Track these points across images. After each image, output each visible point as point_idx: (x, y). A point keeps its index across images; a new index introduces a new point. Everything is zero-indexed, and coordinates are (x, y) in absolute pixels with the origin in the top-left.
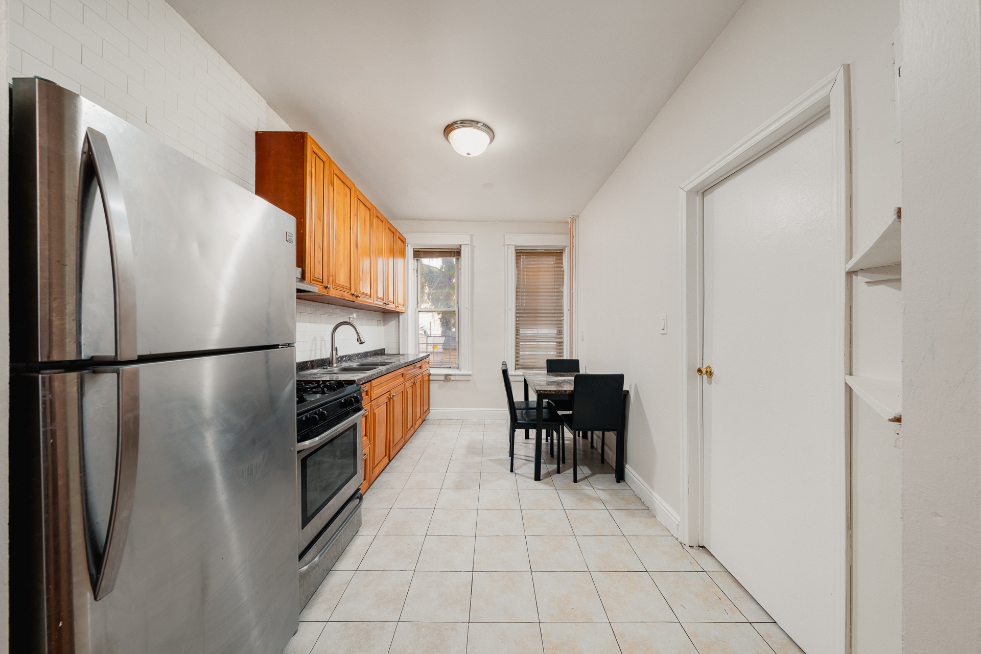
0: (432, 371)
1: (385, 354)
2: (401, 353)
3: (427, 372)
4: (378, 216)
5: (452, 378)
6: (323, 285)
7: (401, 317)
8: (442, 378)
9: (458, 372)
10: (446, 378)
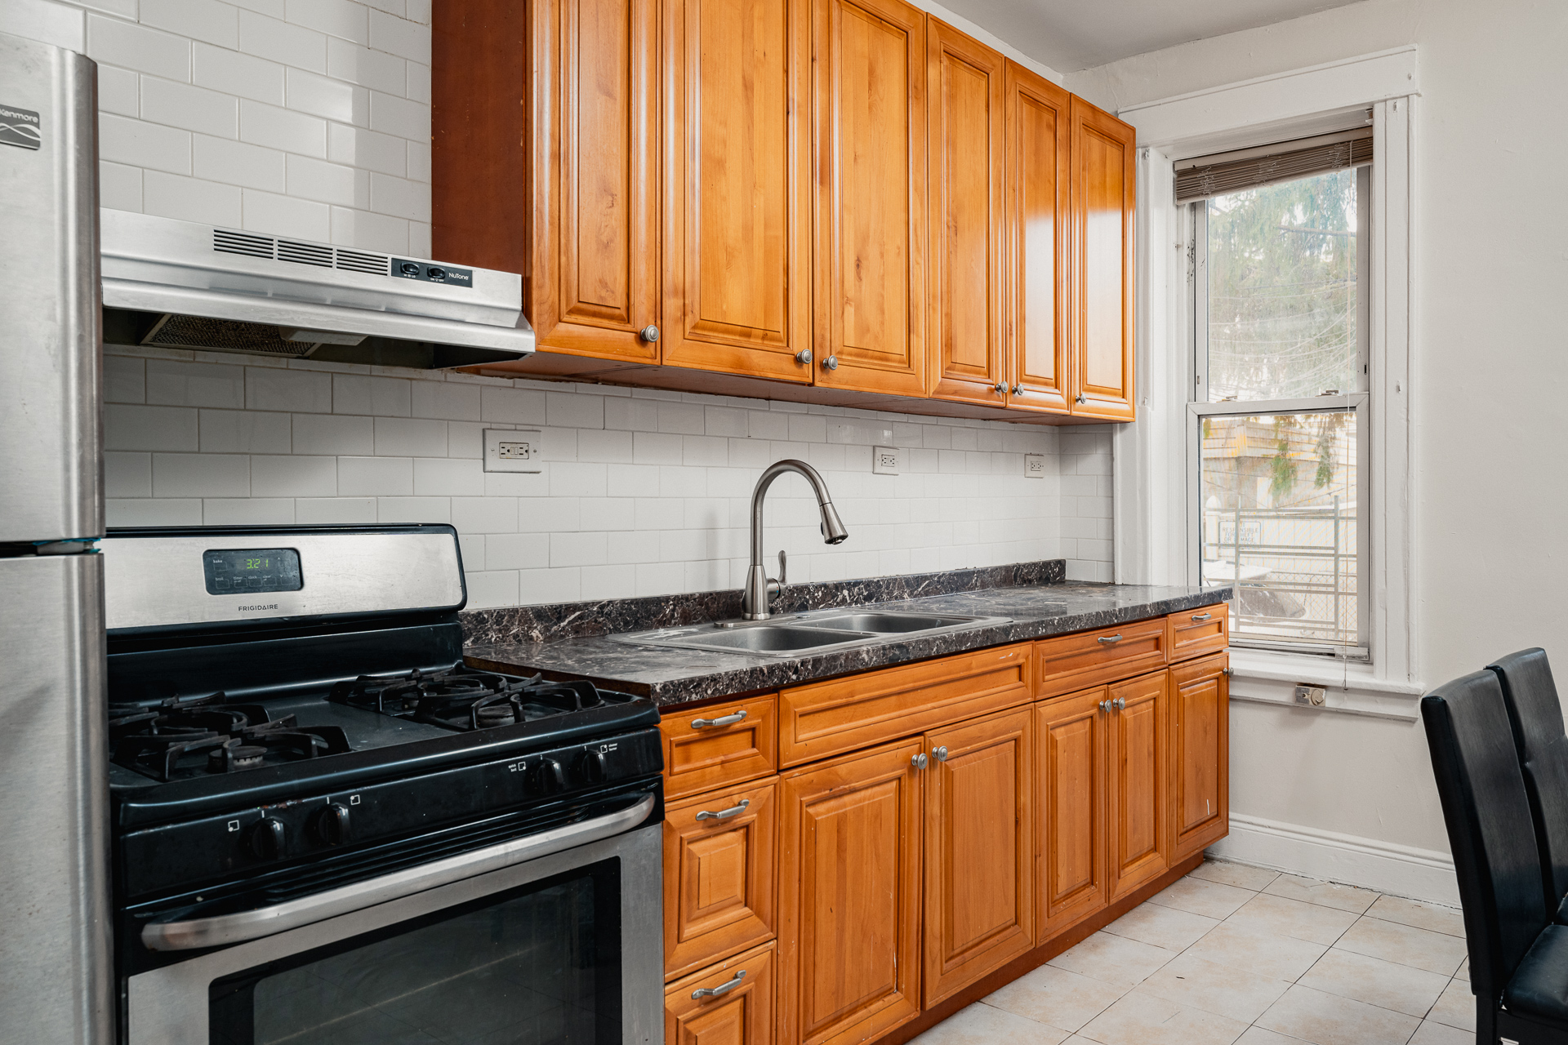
0: (1239, 663)
1: (1062, 582)
2: (1119, 581)
3: (1217, 662)
4: (956, 49)
5: (1330, 701)
6: (629, 327)
7: (1118, 438)
8: (1285, 696)
9: (1356, 676)
10: (1300, 698)
